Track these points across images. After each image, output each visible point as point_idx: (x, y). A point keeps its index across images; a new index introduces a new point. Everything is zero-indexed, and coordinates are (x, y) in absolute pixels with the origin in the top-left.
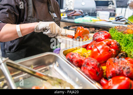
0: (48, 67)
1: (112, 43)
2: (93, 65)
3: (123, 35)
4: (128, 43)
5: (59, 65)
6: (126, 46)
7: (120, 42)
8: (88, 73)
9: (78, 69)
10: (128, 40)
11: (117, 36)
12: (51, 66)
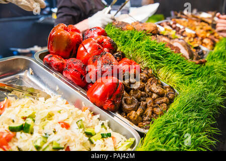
0: (17, 76)
1: (105, 40)
2: (76, 67)
3: (121, 32)
4: (125, 41)
5: (33, 72)
6: (123, 45)
7: (117, 40)
8: (70, 78)
9: (59, 75)
10: (126, 37)
11: (113, 33)
12: (22, 74)
